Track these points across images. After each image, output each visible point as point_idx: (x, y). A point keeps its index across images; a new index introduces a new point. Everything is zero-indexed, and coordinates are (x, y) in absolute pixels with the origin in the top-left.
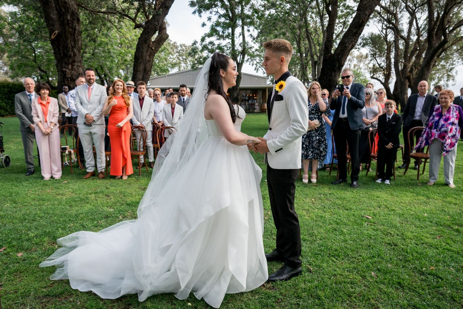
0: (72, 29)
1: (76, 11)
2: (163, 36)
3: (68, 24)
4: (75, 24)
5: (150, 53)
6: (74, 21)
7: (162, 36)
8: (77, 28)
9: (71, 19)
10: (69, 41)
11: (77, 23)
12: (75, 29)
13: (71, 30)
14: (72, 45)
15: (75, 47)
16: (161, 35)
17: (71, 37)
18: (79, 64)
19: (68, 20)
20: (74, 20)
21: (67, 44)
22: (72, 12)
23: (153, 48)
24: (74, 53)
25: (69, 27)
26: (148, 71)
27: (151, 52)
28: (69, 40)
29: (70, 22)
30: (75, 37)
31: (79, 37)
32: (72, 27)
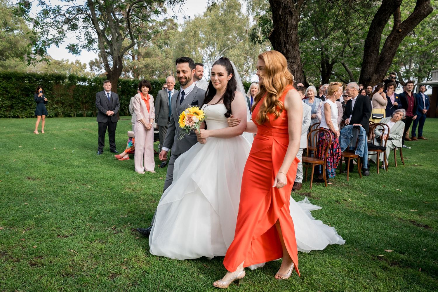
0: (285, 24)
1: (289, 4)
2: (422, 11)
3: (281, 19)
4: (288, 17)
5: (394, 38)
6: (287, 16)
7: (419, 11)
8: (289, 22)
9: (283, 13)
10: (281, 38)
11: (290, 17)
12: (287, 24)
13: (283, 25)
14: (284, 41)
15: (288, 42)
16: (417, 11)
17: (283, 32)
18: (292, 60)
19: (280, 15)
20: (286, 13)
21: (280, 40)
22: (285, 6)
23: (400, 30)
24: (286, 49)
25: (281, 23)
26: (387, 61)
27: (396, 36)
28: (281, 36)
29: (282, 17)
30: (288, 32)
31: (292, 31)
32: (284, 22)
